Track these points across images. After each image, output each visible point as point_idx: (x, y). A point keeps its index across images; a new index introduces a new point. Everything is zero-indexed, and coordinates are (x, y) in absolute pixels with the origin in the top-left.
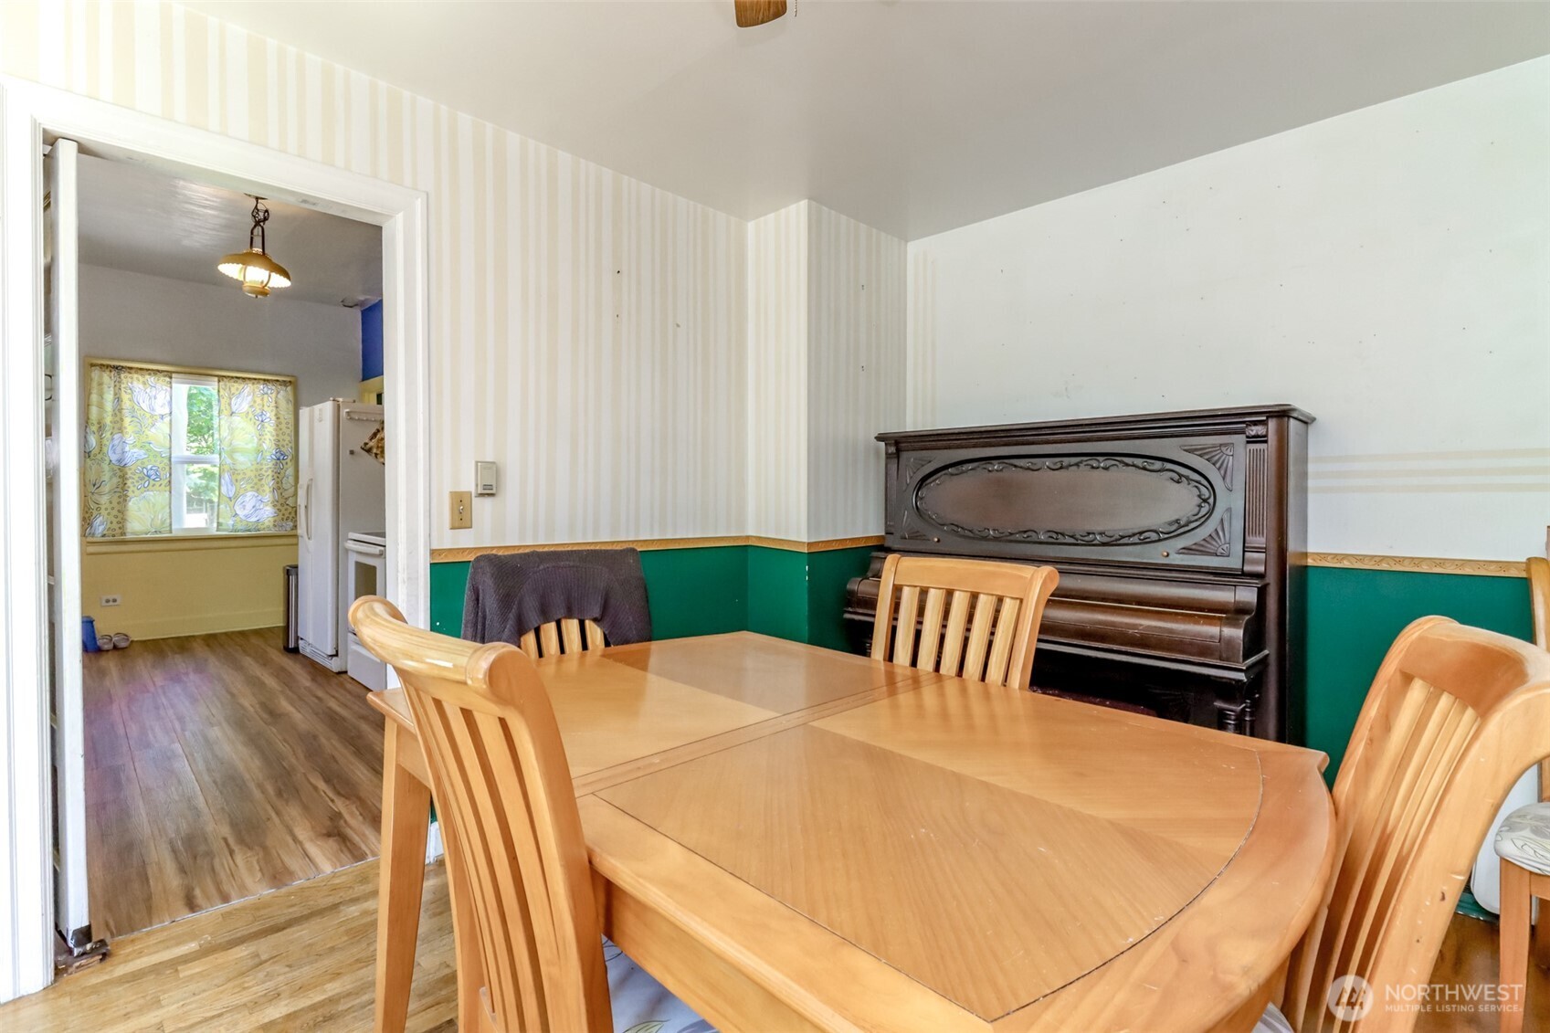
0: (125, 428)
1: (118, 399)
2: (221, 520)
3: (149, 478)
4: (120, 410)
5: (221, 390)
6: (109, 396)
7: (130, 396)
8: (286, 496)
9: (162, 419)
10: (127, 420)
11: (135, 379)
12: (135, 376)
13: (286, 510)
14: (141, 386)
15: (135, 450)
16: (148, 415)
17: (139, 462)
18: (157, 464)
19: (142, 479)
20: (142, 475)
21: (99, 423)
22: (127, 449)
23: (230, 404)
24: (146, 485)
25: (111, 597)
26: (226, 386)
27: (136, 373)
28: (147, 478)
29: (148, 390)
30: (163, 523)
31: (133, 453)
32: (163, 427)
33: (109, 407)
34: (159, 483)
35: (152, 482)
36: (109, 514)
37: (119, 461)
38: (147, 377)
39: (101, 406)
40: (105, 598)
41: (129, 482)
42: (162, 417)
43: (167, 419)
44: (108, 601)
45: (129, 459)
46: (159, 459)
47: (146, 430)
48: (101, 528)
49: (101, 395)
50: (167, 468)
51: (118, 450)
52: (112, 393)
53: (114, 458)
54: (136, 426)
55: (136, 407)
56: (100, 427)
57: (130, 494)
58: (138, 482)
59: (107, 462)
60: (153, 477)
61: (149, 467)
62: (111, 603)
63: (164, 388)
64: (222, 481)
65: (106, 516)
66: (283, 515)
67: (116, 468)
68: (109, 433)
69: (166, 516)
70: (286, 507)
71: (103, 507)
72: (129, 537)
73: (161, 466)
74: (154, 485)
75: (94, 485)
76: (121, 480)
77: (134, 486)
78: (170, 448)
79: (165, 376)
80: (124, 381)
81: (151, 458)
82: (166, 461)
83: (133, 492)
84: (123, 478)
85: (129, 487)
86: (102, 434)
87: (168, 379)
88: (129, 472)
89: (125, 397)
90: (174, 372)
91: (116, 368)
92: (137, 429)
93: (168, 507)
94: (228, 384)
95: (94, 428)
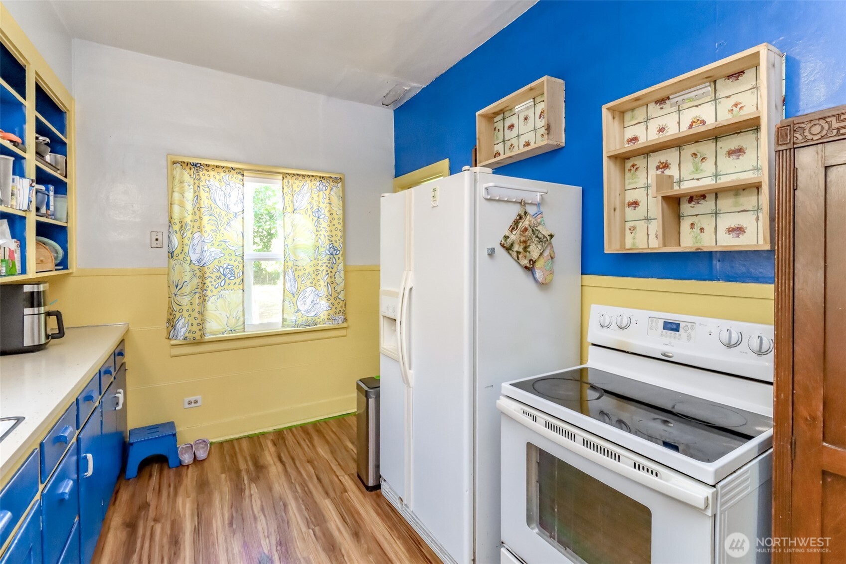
0: (204, 227)
1: (197, 198)
2: (285, 316)
3: (226, 275)
4: (199, 209)
5: (285, 187)
6: (189, 195)
7: (207, 194)
8: (339, 291)
9: (236, 217)
10: (206, 219)
11: (211, 176)
12: (212, 173)
13: (338, 304)
14: (217, 184)
15: (213, 249)
16: (223, 213)
17: (216, 262)
18: (232, 263)
19: (219, 277)
20: (219, 274)
21: (181, 222)
22: (206, 248)
23: (292, 202)
24: (222, 285)
25: (192, 399)
26: (289, 182)
27: (213, 170)
28: (223, 277)
29: (223, 188)
30: (237, 321)
31: (212, 252)
32: (236, 224)
33: (189, 206)
34: (234, 281)
35: (228, 281)
36: (190, 316)
37: (199, 261)
38: (223, 174)
39: (182, 205)
40: (187, 400)
41: (208, 282)
42: (236, 215)
43: (240, 218)
44: (190, 403)
45: (207, 258)
46: (233, 258)
47: (222, 229)
48: (183, 330)
49: (182, 194)
50: (241, 266)
51: (198, 250)
52: (192, 191)
53: (194, 257)
54: (213, 225)
55: (213, 206)
56: (182, 227)
57: (209, 293)
58: (215, 281)
59: (189, 262)
60: (229, 276)
61: (225, 266)
62: (193, 405)
63: (238, 185)
64: (287, 277)
65: (187, 318)
66: (336, 308)
67: (196, 268)
68: (190, 232)
69: (240, 314)
70: (338, 301)
71: (185, 308)
72: (208, 337)
73: (235, 264)
74: (229, 284)
75: (177, 287)
76: (200, 280)
77: (212, 285)
78: (243, 246)
79: (238, 173)
80: (203, 178)
81: (227, 256)
82: (239, 259)
83: (212, 291)
84: (203, 278)
85: (208, 287)
86: (183, 234)
87: (240, 177)
88: (208, 271)
89: (204, 195)
90: (245, 170)
91: (195, 165)
92: (214, 227)
93: (241, 305)
94: (291, 181)
95: (176, 227)
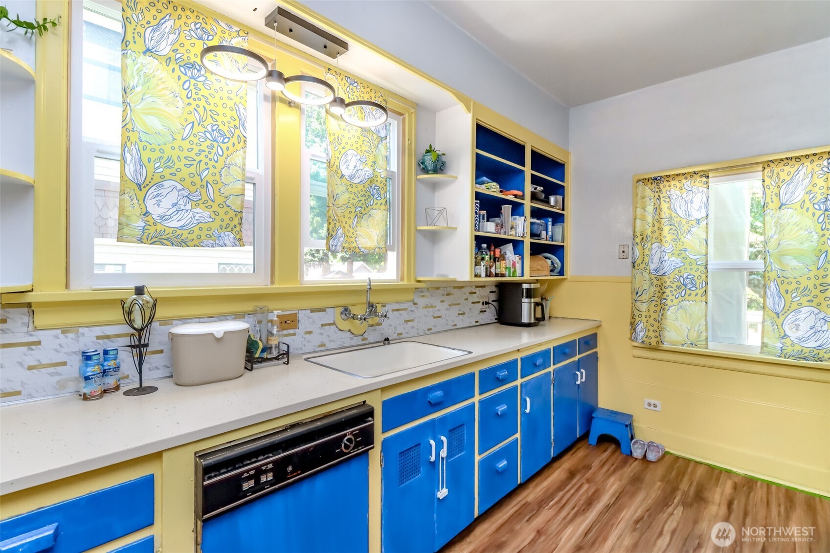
0: (665, 237)
1: (657, 209)
2: (766, 341)
3: (685, 286)
4: (659, 221)
5: (766, 179)
6: (650, 208)
7: (668, 205)
9: (698, 224)
10: (666, 229)
11: (672, 186)
12: (673, 183)
14: (678, 193)
15: (673, 258)
16: (684, 221)
17: (676, 272)
18: (692, 272)
19: (679, 288)
20: (679, 284)
21: (642, 235)
22: (666, 258)
23: (778, 195)
24: (683, 295)
25: (652, 402)
26: (772, 171)
27: (674, 179)
28: (683, 287)
29: (684, 195)
30: (699, 336)
31: (671, 262)
32: (699, 232)
33: (650, 219)
34: (695, 293)
35: (688, 292)
36: (647, 322)
37: (656, 270)
38: (684, 181)
39: (643, 219)
40: (647, 401)
41: (668, 291)
42: (698, 221)
43: (703, 223)
44: (649, 405)
45: (667, 266)
46: (694, 267)
47: (682, 237)
48: (642, 334)
49: (644, 209)
50: (704, 276)
51: (656, 259)
52: (653, 204)
53: (653, 266)
54: (673, 234)
55: (673, 215)
56: (642, 239)
57: (669, 302)
58: (676, 290)
59: (648, 271)
60: (689, 286)
61: (685, 276)
62: (652, 407)
63: (701, 189)
64: (768, 291)
65: (645, 324)
67: (653, 277)
68: (650, 243)
69: (703, 328)
71: (644, 314)
72: (666, 346)
73: (697, 274)
74: (690, 295)
75: (637, 294)
76: (658, 289)
77: (673, 295)
78: (706, 255)
79: (701, 176)
80: (664, 190)
81: (687, 266)
82: (702, 268)
83: (672, 301)
84: (662, 288)
85: (668, 296)
86: (644, 245)
87: (704, 179)
88: (668, 281)
89: (664, 206)
90: (710, 170)
91: (655, 179)
92: (674, 237)
93: (704, 319)
94: (776, 170)
95: (638, 240)
